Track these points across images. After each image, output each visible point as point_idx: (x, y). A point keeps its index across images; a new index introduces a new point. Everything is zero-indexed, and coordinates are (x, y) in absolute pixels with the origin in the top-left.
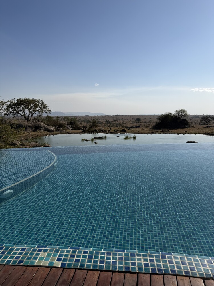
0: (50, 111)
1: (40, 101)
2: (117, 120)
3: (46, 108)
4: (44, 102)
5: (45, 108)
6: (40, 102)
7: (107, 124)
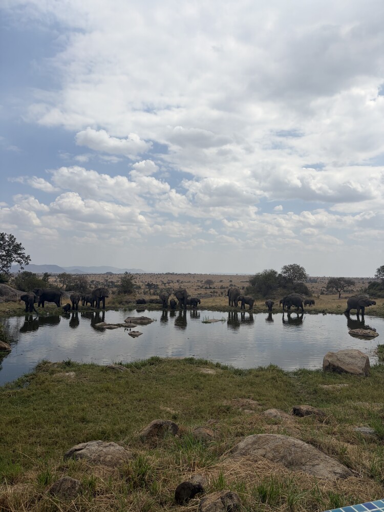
0: (27, 258)
1: (6, 236)
2: (169, 283)
3: (19, 252)
4: (15, 239)
5: (16, 252)
6: (7, 239)
7: (149, 290)
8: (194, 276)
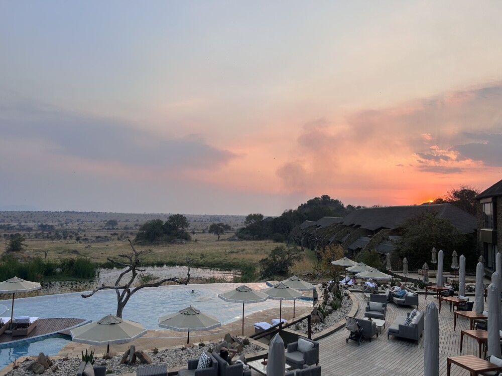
2: (67, 223)
7: (43, 232)
8: (97, 215)
